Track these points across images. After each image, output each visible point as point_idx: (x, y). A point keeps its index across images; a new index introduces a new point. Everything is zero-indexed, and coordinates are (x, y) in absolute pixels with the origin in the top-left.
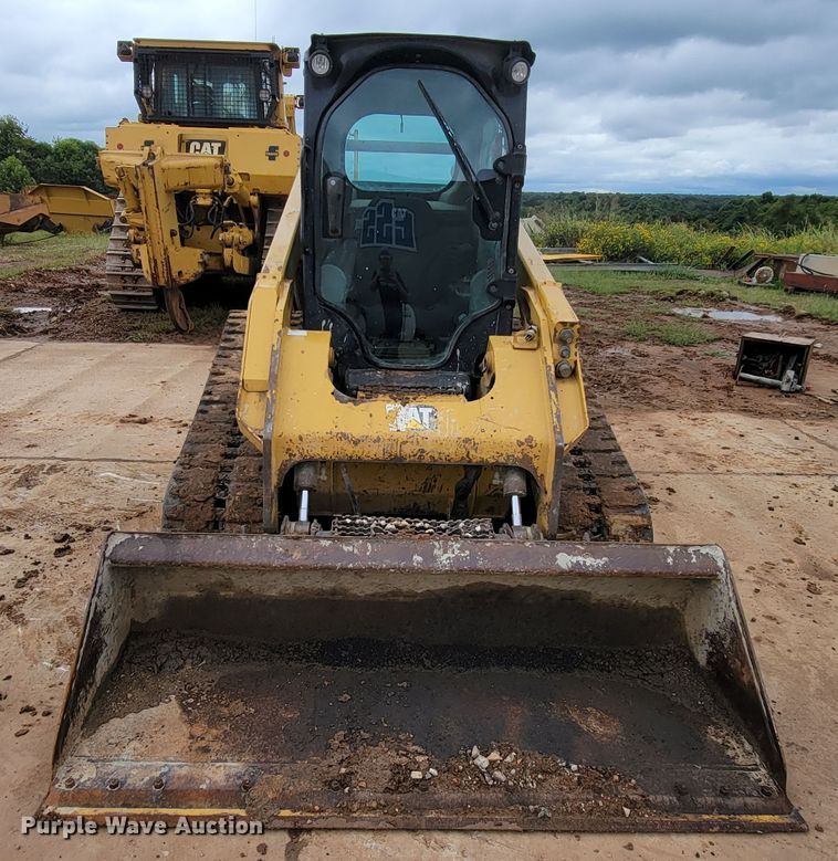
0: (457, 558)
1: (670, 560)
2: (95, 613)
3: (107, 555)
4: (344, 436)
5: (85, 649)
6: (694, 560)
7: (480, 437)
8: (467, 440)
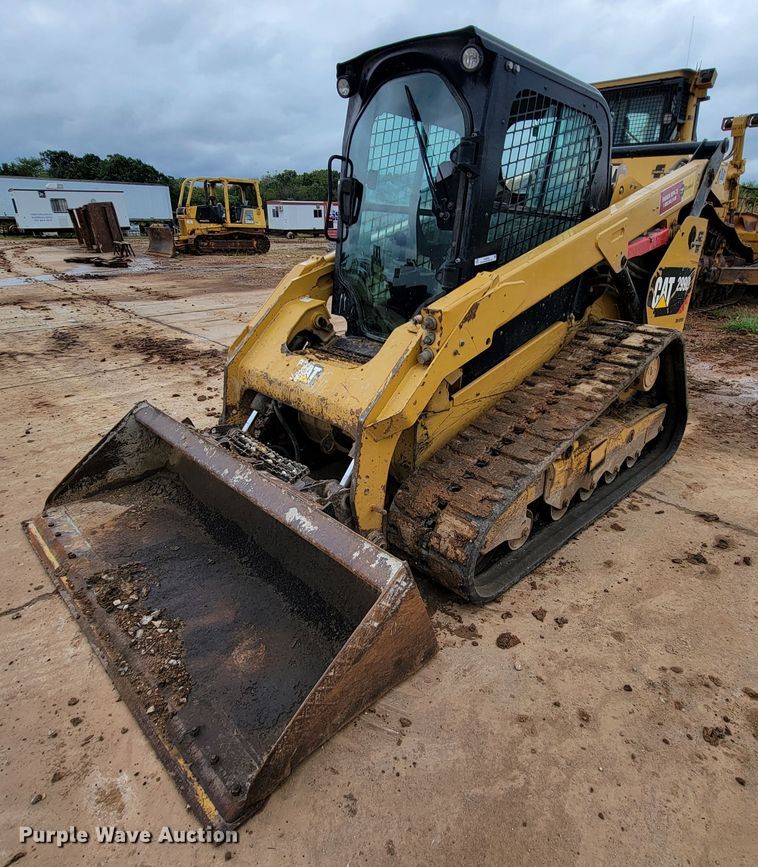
0: (243, 481)
1: (356, 554)
2: (111, 440)
3: (134, 412)
4: (266, 376)
5: (95, 456)
6: (373, 566)
7: (331, 400)
8: (323, 399)
